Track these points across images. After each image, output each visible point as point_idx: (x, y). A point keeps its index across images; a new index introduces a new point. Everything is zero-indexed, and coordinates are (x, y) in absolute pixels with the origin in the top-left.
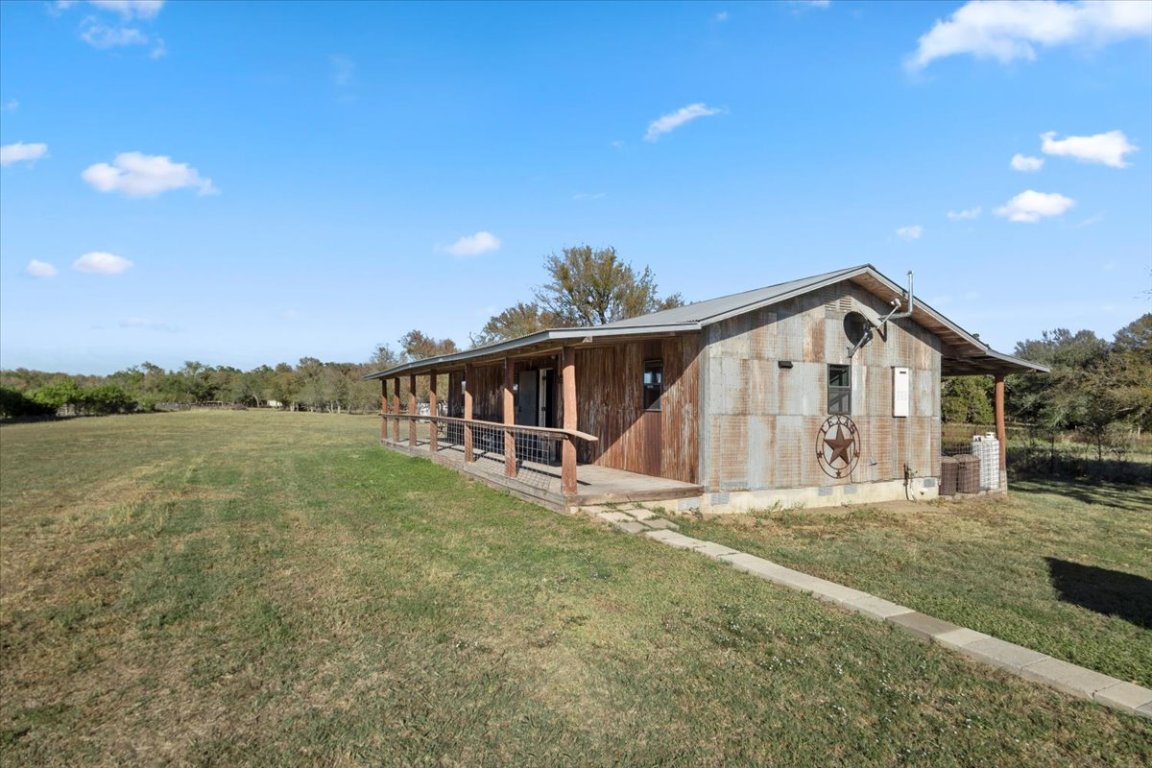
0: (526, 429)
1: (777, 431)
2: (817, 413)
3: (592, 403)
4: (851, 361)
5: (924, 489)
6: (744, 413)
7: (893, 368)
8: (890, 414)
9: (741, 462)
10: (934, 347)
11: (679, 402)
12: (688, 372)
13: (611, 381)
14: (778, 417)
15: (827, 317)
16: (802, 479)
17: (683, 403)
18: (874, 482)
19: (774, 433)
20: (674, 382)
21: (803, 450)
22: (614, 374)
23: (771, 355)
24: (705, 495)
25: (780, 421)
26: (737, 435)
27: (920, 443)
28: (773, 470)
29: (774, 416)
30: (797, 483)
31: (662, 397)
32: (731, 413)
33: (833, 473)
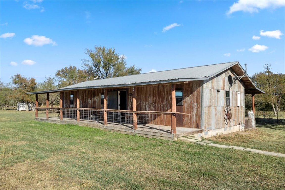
0: (112, 111)
1: (217, 111)
2: (224, 106)
3: (147, 103)
4: (230, 90)
5: (242, 128)
6: (210, 106)
7: (237, 92)
8: (236, 106)
9: (210, 121)
10: (243, 86)
11: (191, 102)
12: (195, 93)
13: (157, 95)
14: (217, 107)
15: (225, 77)
16: (222, 126)
17: (193, 103)
18: (234, 126)
19: (216, 112)
20: (188, 96)
21: (222, 116)
22: (159, 93)
23: (215, 88)
24: (203, 132)
25: (217, 108)
26: (209, 113)
27: (241, 114)
28: (216, 123)
29: (216, 106)
30: (220, 127)
31: (183, 101)
32: (208, 106)
33: (227, 123)
